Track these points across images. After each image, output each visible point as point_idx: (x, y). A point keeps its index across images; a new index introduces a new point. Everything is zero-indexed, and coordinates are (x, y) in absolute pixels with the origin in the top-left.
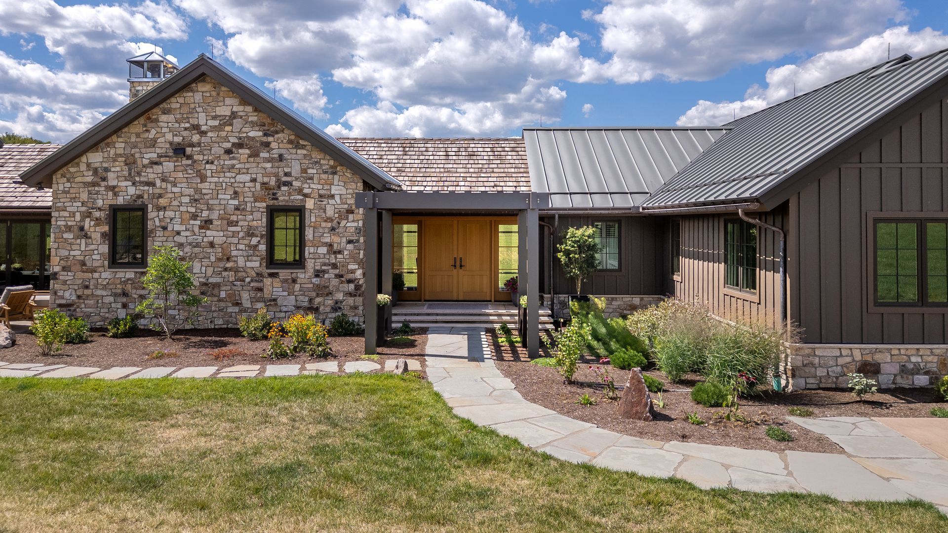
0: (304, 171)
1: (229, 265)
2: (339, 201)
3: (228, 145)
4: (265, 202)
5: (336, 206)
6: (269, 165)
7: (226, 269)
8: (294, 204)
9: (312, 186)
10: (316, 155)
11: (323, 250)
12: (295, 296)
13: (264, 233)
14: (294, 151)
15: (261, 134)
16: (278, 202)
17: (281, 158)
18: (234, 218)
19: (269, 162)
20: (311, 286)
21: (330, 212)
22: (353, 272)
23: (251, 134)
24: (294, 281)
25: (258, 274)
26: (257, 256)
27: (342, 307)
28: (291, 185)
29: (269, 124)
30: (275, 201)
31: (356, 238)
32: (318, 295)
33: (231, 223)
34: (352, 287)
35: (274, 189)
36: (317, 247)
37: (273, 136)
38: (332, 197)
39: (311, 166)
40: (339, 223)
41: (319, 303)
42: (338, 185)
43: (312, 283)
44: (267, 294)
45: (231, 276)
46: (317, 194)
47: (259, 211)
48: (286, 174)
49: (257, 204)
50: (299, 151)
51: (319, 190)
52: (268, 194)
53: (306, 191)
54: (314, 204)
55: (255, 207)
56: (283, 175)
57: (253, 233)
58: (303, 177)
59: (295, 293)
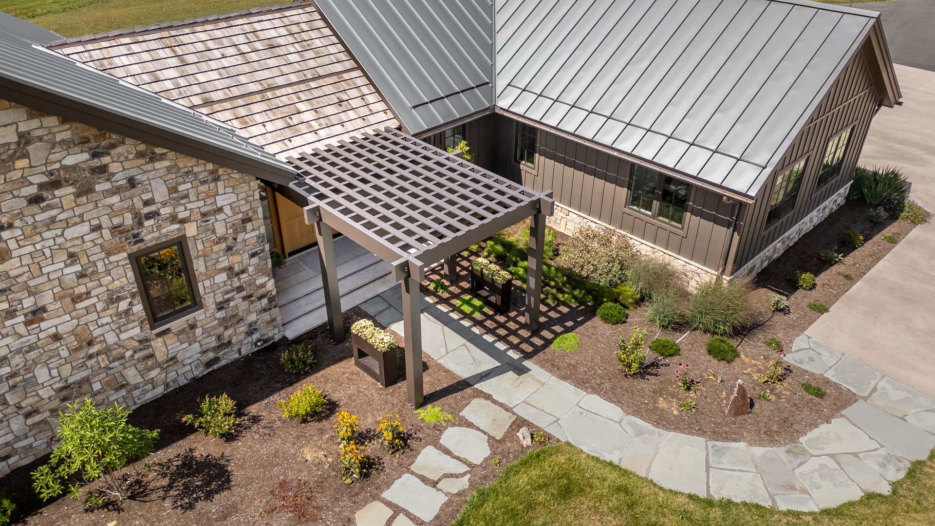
0: (173, 190)
1: (93, 350)
2: (230, 213)
3: (32, 190)
4: (125, 251)
5: (228, 220)
6: (115, 199)
7: (91, 357)
8: (169, 238)
9: (189, 206)
10: (186, 163)
11: (223, 277)
12: (199, 342)
13: (134, 290)
14: (149, 167)
15: (86, 156)
16: (145, 244)
17: (132, 183)
18: (82, 289)
19: (114, 194)
20: (217, 322)
21: (220, 230)
22: (263, 286)
23: (69, 161)
24: (193, 327)
25: (140, 342)
26: (134, 321)
27: (258, 327)
28: (158, 215)
29: (95, 136)
30: (140, 244)
31: (261, 248)
32: (226, 328)
33: (77, 299)
34: (265, 301)
35: (133, 229)
36: (213, 277)
37: (109, 154)
38: (220, 210)
39: (180, 180)
40: (235, 239)
41: (230, 336)
42: (225, 193)
43: (216, 319)
44: (161, 356)
45: (103, 360)
46: (199, 215)
47: (118, 266)
48: (146, 203)
49: (113, 258)
50: (158, 165)
51: (199, 208)
52: (127, 239)
53: (181, 216)
54: (198, 227)
55: (110, 263)
56: (142, 207)
57: (119, 297)
58: (174, 199)
59: (198, 340)
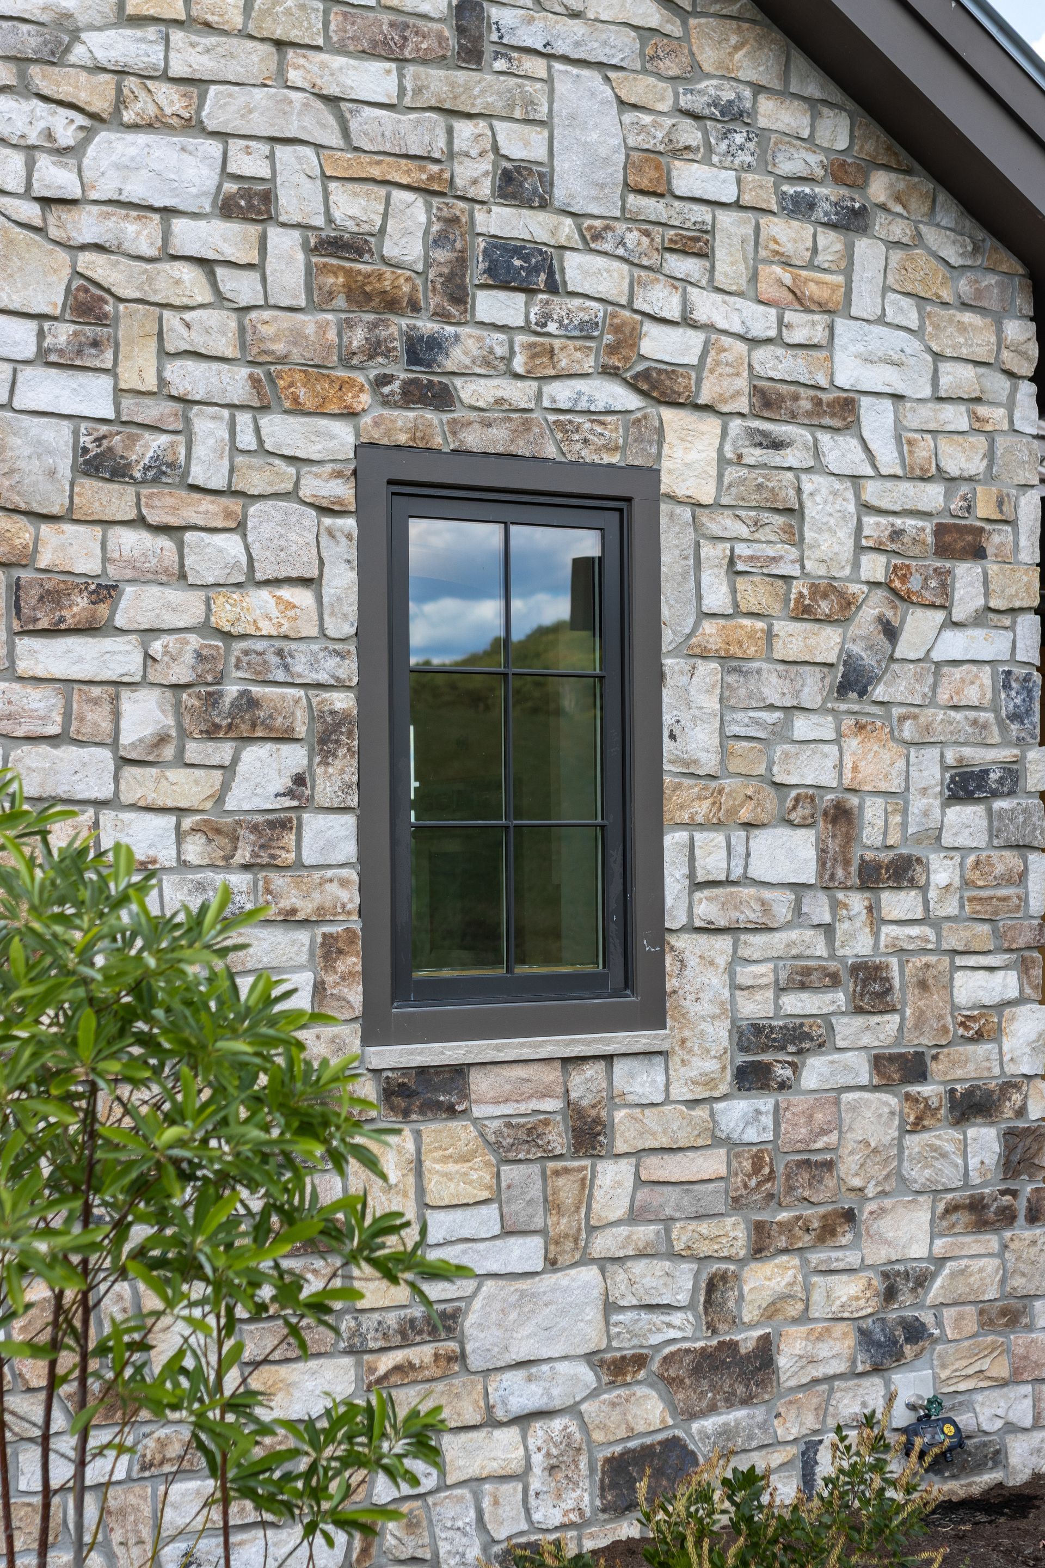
0: (647, 171)
2: (886, 454)
4: (351, 414)
5: (872, 492)
8: (577, 451)
9: (707, 307)
10: (732, 54)
12: (602, 1266)
13: (343, 702)
16: (455, 427)
17: (470, 28)
18: (79, 551)
19: (376, 45)
20: (714, 1163)
21: (829, 532)
22: (988, 1025)
24: (589, 1132)
26: (290, 920)
27: (927, 1318)
28: (553, 284)
30: (430, 416)
31: (1007, 754)
32: (761, 1243)
33: (38, 603)
34: (985, 1145)
35: (416, 305)
36: (750, 829)
38: (846, 409)
39: (690, 134)
40: (891, 632)
41: (771, 1311)
42: (881, 320)
43: (715, 1142)
46: (742, 383)
47: (292, 495)
48: (513, 183)
49: (281, 432)
51: (750, 344)
52: (374, 348)
53: (659, 346)
54: (722, 462)
55: (262, 450)
56: (485, 190)
57: (253, 703)
58: (646, 225)
59: (603, 1244)
